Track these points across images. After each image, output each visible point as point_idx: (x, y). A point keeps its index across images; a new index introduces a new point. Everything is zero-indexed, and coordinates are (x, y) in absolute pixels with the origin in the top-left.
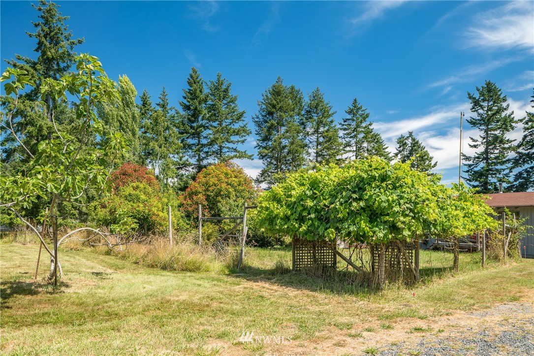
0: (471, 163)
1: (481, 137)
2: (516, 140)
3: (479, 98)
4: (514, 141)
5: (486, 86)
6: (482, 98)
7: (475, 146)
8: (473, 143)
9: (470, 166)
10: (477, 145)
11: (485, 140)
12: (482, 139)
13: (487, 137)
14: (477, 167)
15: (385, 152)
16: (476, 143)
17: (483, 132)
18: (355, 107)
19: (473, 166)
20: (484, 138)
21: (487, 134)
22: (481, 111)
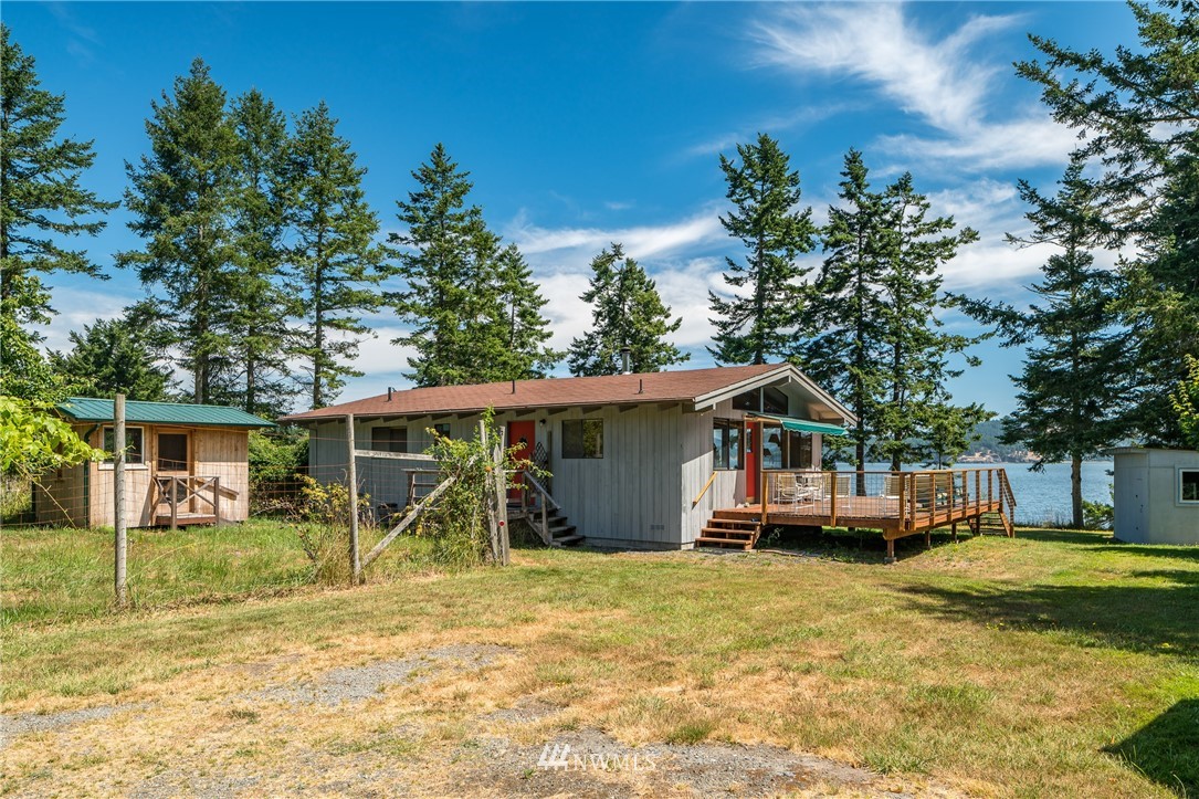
0: (726, 318)
1: (749, 260)
2: (812, 269)
3: (742, 172)
4: (809, 270)
5: (758, 146)
6: (750, 171)
7: (737, 281)
8: (732, 275)
9: (724, 325)
10: (741, 279)
11: (756, 269)
12: (751, 266)
13: (761, 264)
14: (739, 329)
15: (523, 284)
16: (738, 275)
17: (752, 249)
18: (438, 166)
19: (732, 327)
20: (755, 264)
21: (761, 255)
22: (749, 203)
